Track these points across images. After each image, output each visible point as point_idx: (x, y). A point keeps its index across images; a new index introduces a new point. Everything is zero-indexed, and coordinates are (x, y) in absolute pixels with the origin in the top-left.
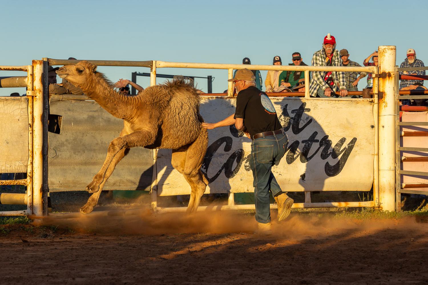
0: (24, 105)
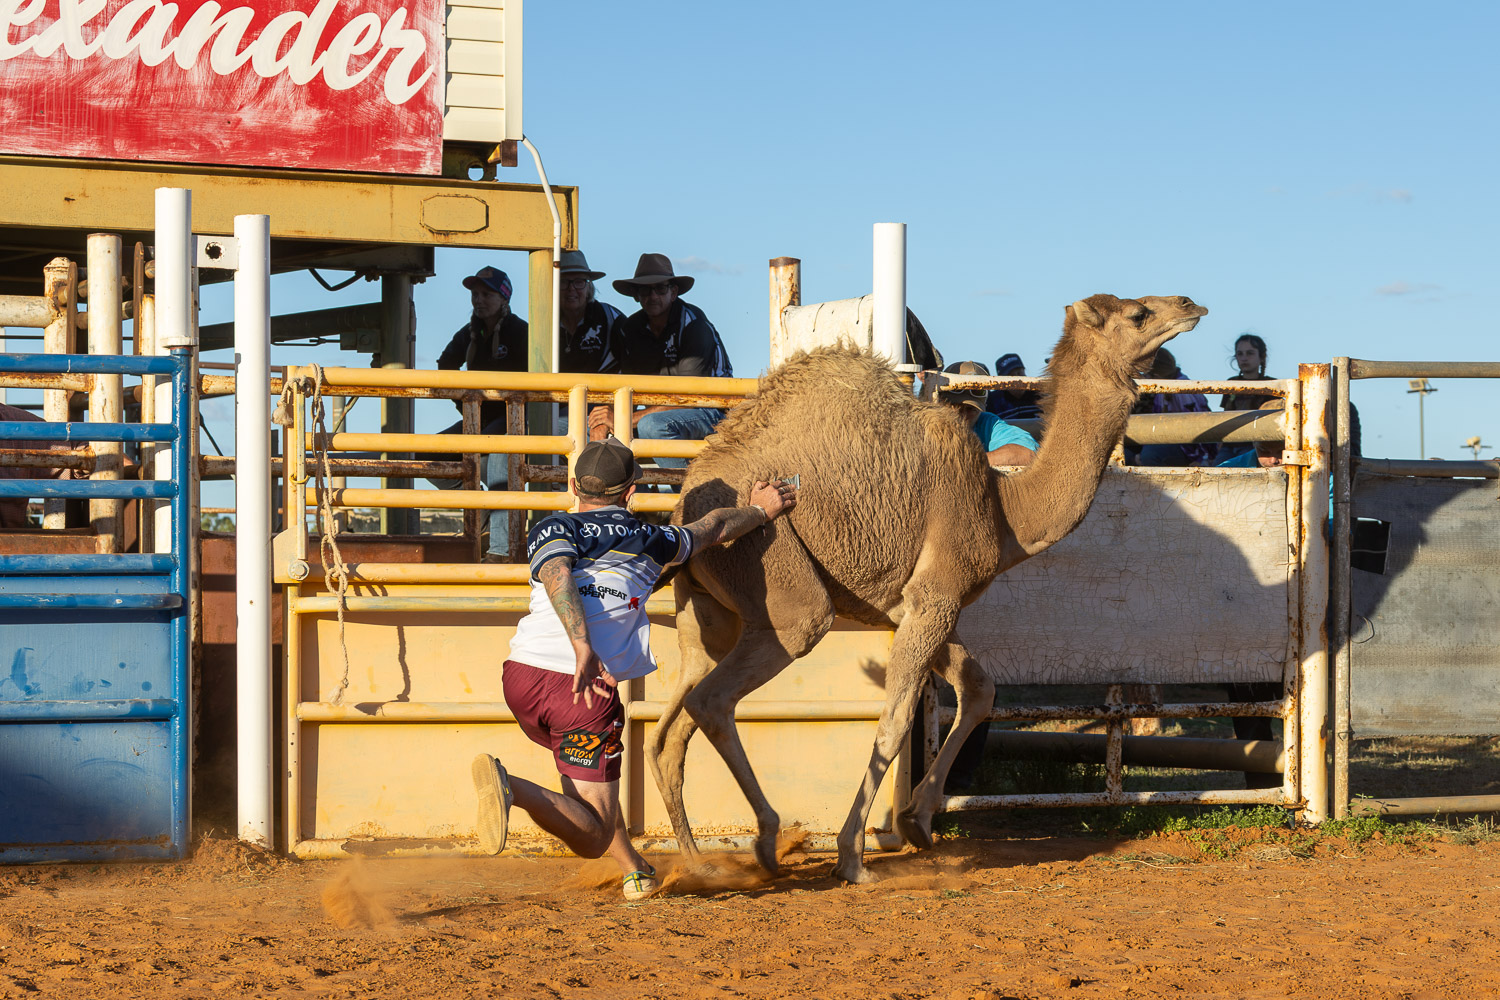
0: (1276, 492)
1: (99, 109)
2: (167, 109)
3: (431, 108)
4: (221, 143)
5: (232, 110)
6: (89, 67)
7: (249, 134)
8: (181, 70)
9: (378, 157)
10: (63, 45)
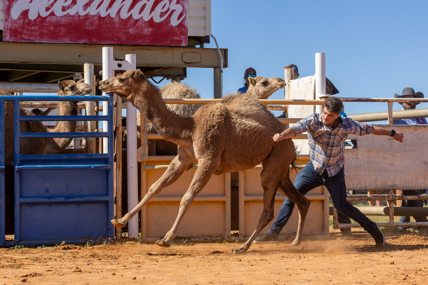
1: (88, 30)
2: (108, 29)
3: (184, 27)
4: (123, 39)
5: (127, 29)
6: (85, 18)
7: (132, 36)
8: (112, 18)
9: (169, 42)
10: (78, 11)
